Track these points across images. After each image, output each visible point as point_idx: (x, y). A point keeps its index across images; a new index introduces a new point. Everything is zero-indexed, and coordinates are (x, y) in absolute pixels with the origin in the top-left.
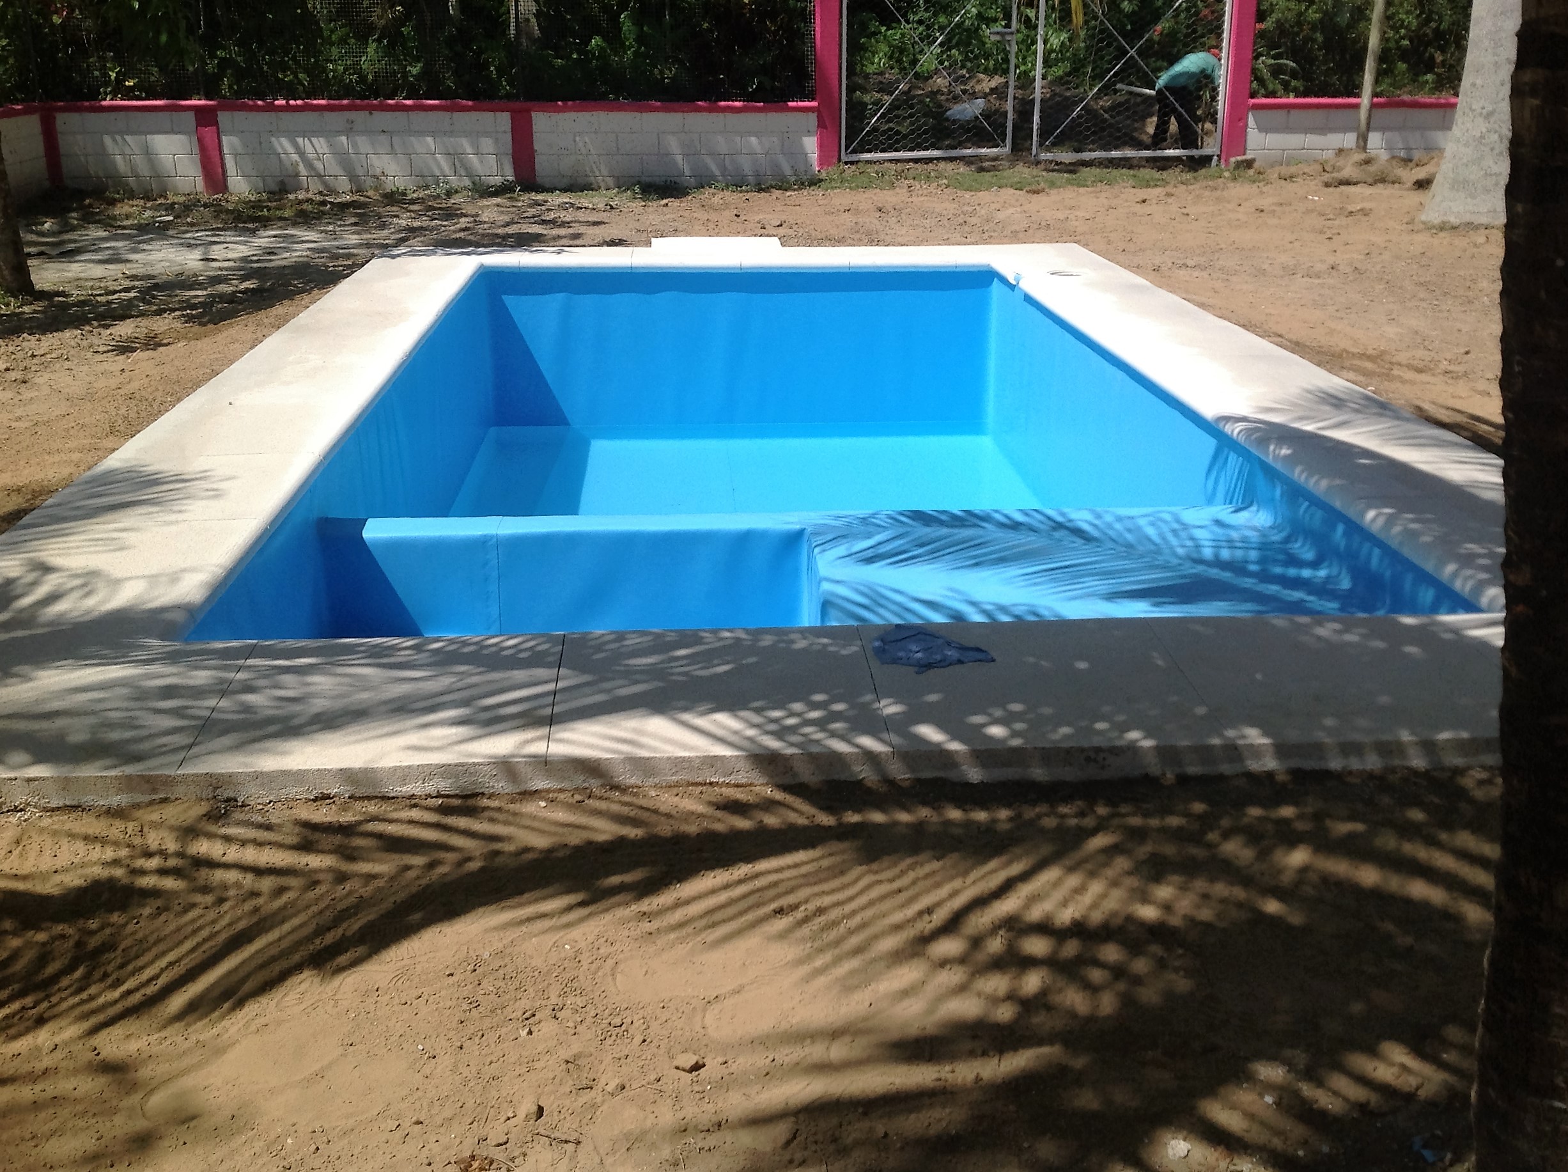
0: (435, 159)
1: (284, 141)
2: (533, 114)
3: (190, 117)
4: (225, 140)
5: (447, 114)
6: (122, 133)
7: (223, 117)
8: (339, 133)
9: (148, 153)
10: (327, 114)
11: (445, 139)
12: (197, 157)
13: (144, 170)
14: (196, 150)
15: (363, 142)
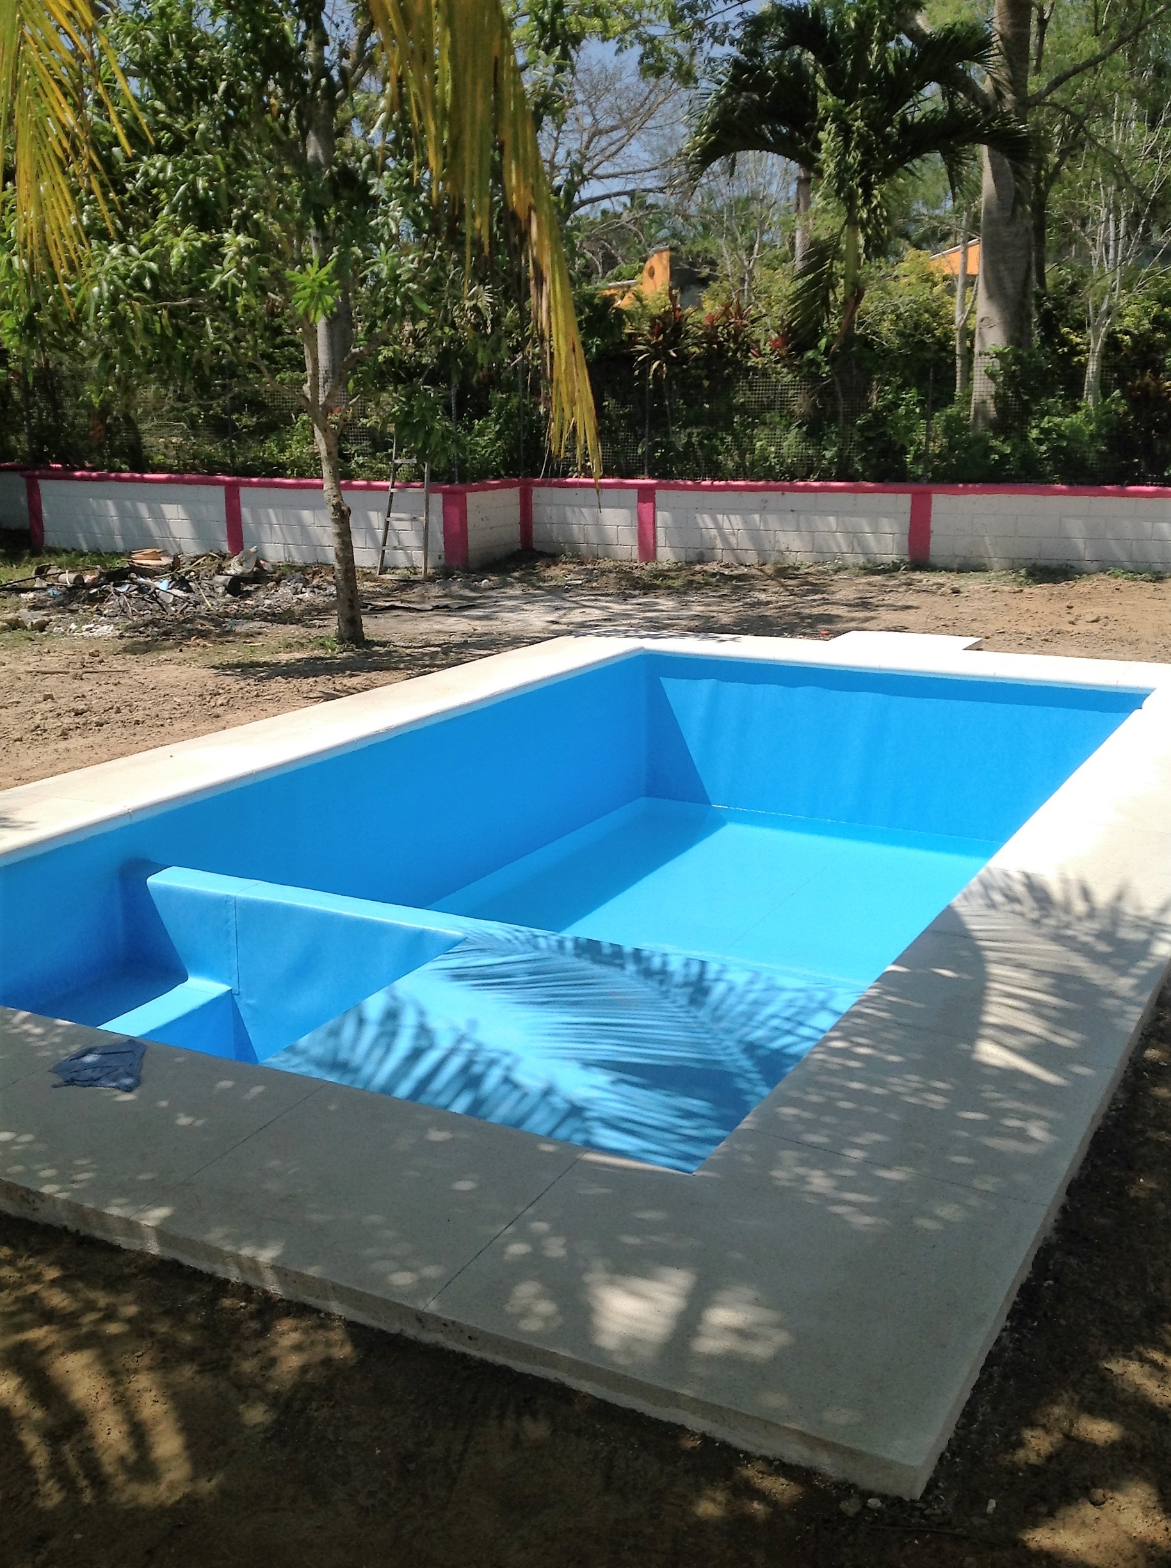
0: (835, 538)
1: (707, 518)
2: (934, 496)
3: (634, 493)
4: (659, 514)
5: (852, 495)
6: (581, 506)
7: (660, 495)
8: (754, 511)
9: (598, 524)
10: (745, 494)
11: (846, 519)
12: (635, 529)
13: (594, 539)
14: (636, 522)
15: (773, 521)
